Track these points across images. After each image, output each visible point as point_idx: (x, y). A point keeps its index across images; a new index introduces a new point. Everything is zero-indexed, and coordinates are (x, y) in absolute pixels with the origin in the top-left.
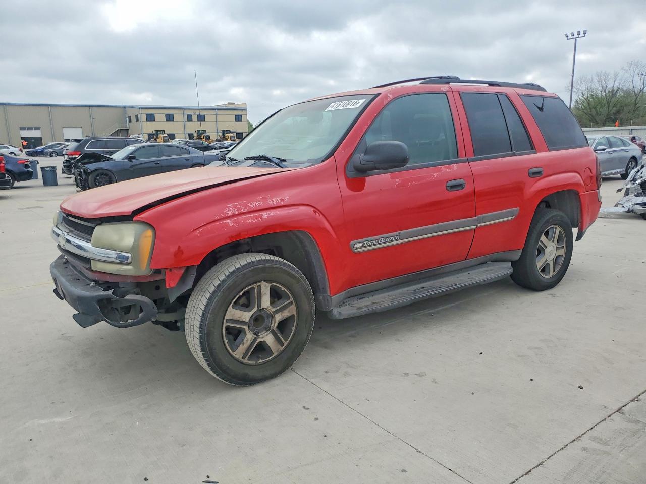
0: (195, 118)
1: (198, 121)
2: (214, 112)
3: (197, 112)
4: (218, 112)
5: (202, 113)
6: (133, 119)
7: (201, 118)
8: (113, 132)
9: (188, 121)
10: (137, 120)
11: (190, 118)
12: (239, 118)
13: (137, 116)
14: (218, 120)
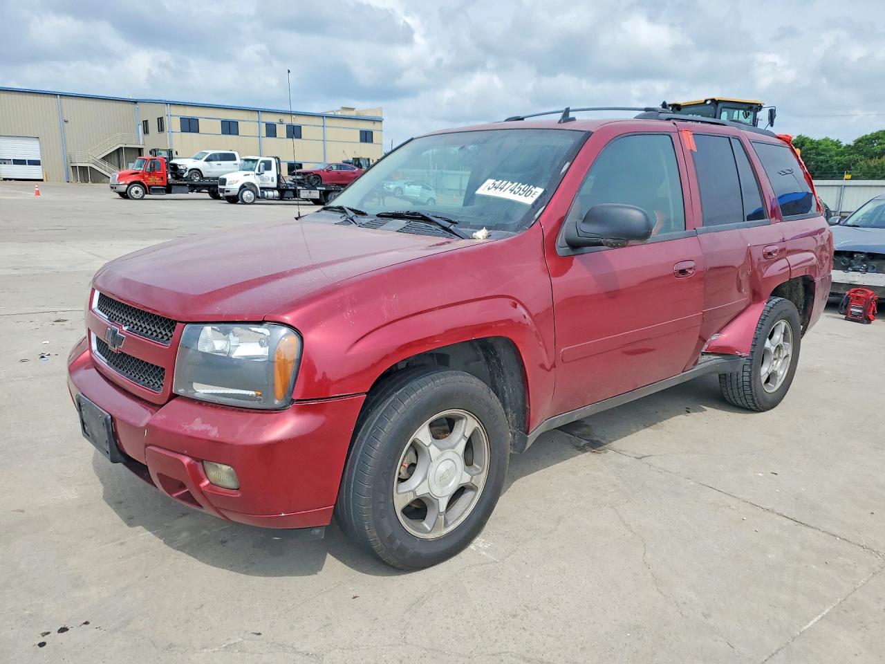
0: (281, 131)
1: (288, 137)
2: (319, 121)
3: (288, 120)
4: (328, 122)
5: (297, 121)
6: (153, 126)
7: (294, 132)
8: (109, 152)
9: (268, 135)
10: (161, 128)
11: (271, 131)
12: (366, 137)
13: (160, 121)
14: (328, 138)
